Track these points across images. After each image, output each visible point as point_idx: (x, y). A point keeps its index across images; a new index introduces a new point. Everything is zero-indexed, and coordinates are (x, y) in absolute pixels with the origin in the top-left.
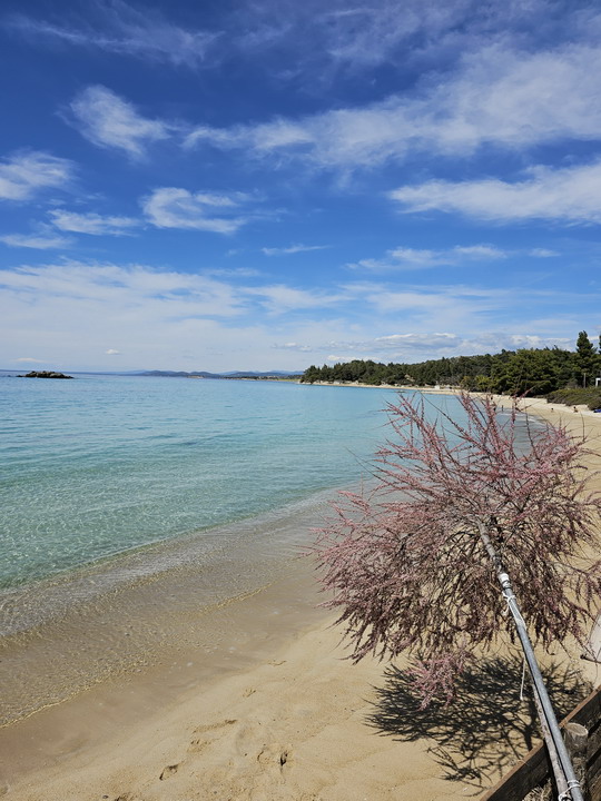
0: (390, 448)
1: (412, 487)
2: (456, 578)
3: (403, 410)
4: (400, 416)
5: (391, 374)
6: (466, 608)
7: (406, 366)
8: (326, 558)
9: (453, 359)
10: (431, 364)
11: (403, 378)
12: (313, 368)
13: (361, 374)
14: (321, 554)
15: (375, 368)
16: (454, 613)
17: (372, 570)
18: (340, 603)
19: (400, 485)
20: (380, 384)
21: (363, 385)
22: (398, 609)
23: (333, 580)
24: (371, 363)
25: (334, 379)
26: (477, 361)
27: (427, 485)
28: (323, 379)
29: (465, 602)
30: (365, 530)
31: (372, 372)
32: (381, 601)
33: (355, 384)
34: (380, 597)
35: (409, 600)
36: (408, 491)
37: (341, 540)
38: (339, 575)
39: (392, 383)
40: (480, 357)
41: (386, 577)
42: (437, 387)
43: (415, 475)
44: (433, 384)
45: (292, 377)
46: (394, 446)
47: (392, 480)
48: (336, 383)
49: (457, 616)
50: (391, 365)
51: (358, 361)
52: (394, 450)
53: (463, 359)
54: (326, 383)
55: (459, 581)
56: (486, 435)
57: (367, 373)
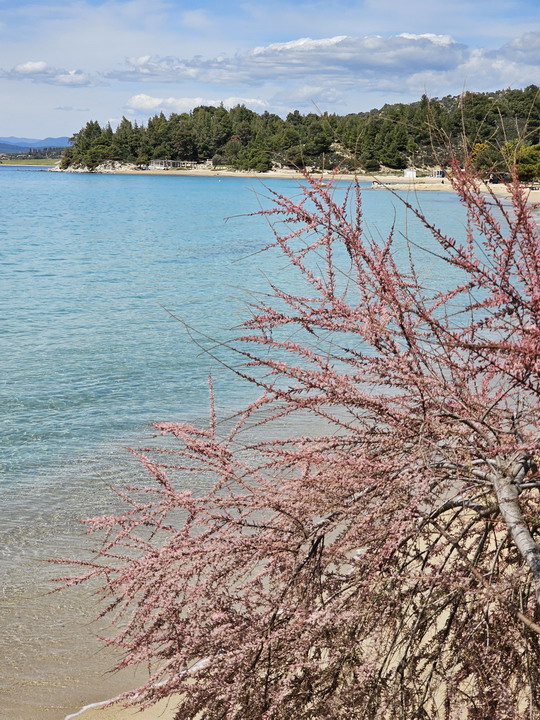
0: (282, 307)
1: (333, 396)
2: (446, 614)
3: (310, 209)
4: (303, 224)
5: (295, 141)
6: (469, 685)
7: (333, 120)
8: (125, 587)
9: (448, 100)
10: (396, 113)
11: (326, 150)
12: (93, 129)
13: (222, 142)
14: (113, 577)
15: (256, 127)
16: (440, 697)
17: (240, 608)
18: (164, 692)
19: (304, 395)
20: (268, 167)
21: (224, 171)
22: (309, 699)
23: (146, 640)
24: (244, 114)
25: (150, 157)
26: (506, 104)
27: (370, 391)
28: (120, 158)
29: (467, 670)
30: (219, 513)
31: (247, 137)
32: (266, 682)
33: (204, 169)
34: (262, 674)
35: (334, 674)
36: (325, 408)
37: (162, 542)
38: (159, 624)
39: (300, 165)
40: (513, 95)
41: (275, 623)
42: (410, 173)
43: (341, 369)
44: (401, 166)
45: (39, 154)
46: (290, 299)
47: (284, 384)
48: (156, 168)
49: (447, 704)
50: (295, 118)
51: (210, 110)
52: (290, 312)
53: (475, 101)
54: (128, 168)
55: (450, 622)
56: (510, 255)
57: (235, 140)
